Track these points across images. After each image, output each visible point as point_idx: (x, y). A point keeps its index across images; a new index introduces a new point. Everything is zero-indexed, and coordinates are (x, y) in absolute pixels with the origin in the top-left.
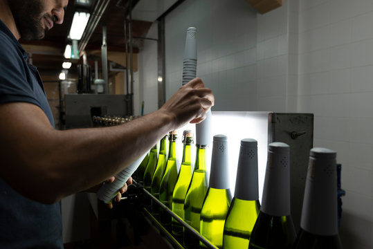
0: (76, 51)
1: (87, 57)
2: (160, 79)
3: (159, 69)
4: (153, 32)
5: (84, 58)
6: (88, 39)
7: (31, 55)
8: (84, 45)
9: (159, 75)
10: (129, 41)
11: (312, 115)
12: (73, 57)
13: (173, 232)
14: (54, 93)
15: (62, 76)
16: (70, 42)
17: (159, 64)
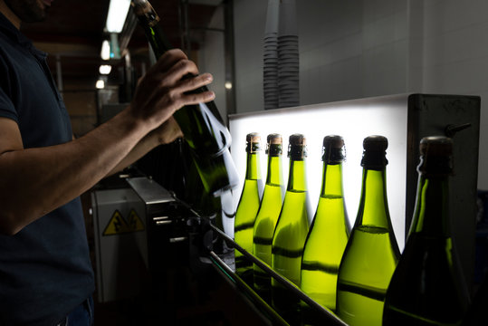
0: (116, 49)
1: (132, 58)
2: (229, 86)
3: (227, 72)
4: (217, 20)
5: (128, 58)
6: (132, 32)
7: (58, 57)
8: (127, 40)
9: (227, 80)
10: (186, 33)
11: (478, 99)
12: (113, 56)
13: (255, 285)
14: (90, 106)
15: (100, 84)
16: (108, 36)
17: (226, 65)
